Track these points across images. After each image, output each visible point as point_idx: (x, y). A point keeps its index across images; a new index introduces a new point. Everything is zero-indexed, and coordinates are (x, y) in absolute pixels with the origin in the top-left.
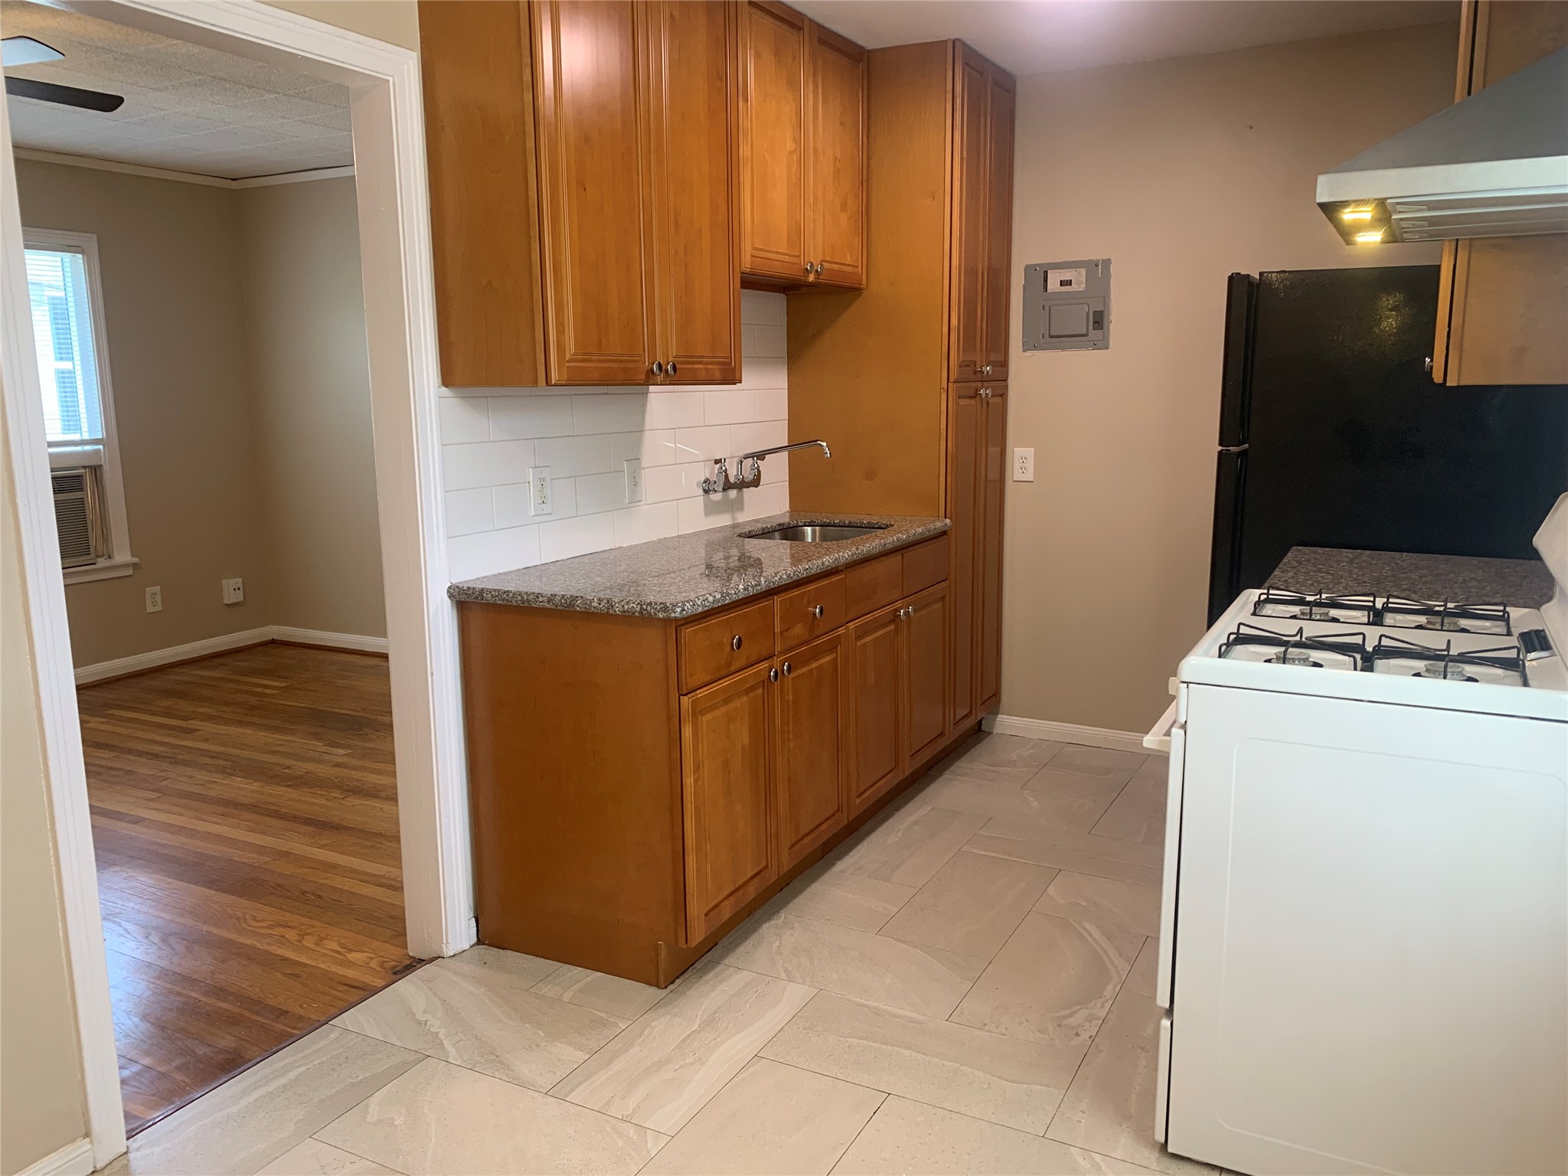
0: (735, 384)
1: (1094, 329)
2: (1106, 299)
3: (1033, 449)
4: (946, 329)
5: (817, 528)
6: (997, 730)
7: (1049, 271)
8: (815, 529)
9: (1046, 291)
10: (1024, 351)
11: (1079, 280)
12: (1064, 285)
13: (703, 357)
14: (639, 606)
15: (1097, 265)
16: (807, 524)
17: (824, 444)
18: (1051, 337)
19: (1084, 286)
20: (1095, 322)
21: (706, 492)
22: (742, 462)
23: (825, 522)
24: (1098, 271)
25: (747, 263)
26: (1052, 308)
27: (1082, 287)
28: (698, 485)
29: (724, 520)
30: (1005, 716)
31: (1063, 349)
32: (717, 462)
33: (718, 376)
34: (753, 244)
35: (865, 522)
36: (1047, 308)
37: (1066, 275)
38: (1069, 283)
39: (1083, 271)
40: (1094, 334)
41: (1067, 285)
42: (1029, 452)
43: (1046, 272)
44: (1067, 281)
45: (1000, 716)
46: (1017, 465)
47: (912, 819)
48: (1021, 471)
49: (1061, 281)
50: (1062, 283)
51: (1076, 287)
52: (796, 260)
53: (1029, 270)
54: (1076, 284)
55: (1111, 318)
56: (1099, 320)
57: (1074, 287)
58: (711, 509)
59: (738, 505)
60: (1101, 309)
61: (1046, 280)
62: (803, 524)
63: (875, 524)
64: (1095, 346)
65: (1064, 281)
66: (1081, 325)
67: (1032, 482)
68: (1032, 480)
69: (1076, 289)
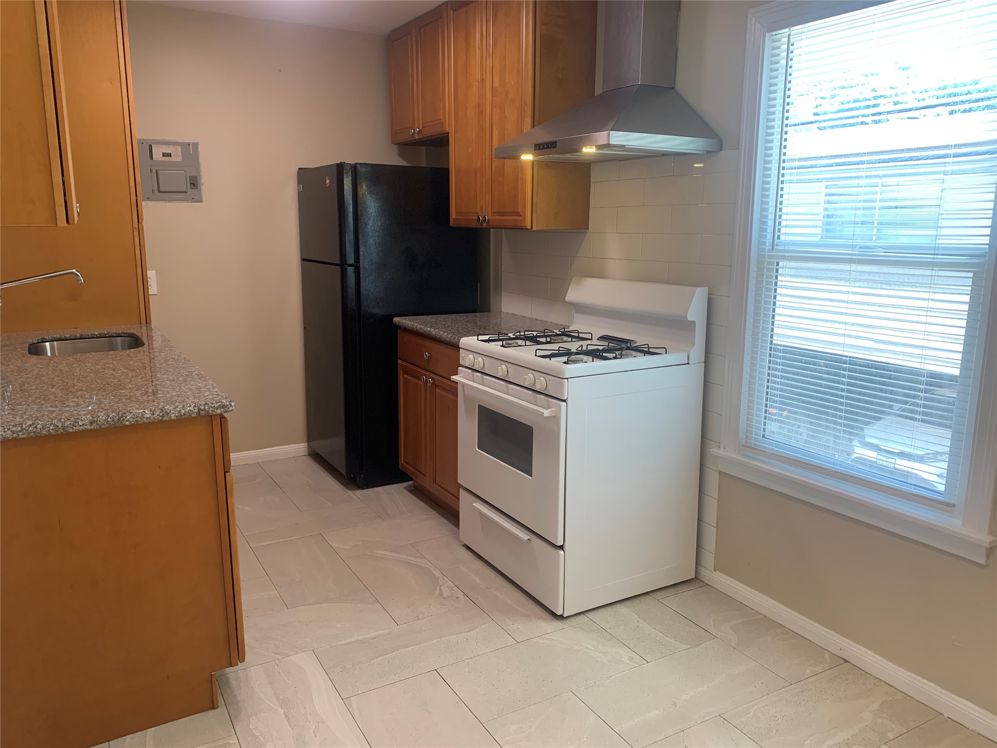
1: (191, 188)
2: (197, 168)
7: (153, 145)
9: (152, 159)
11: (177, 156)
12: (166, 157)
15: (189, 145)
18: (160, 192)
20: (191, 184)
23: (65, 337)
24: (191, 150)
26: (159, 172)
27: (180, 159)
31: (170, 201)
36: (154, 172)
37: (167, 150)
38: (170, 155)
39: (179, 148)
40: (192, 192)
41: (168, 156)
42: (154, 272)
43: (151, 145)
44: (168, 153)
49: (163, 153)
50: (164, 155)
51: (175, 158)
54: (175, 156)
55: (202, 182)
56: (194, 183)
57: (173, 159)
60: (195, 175)
61: (151, 151)
64: (193, 200)
65: (165, 153)
66: (184, 185)
67: (156, 295)
68: (156, 293)
69: (175, 160)
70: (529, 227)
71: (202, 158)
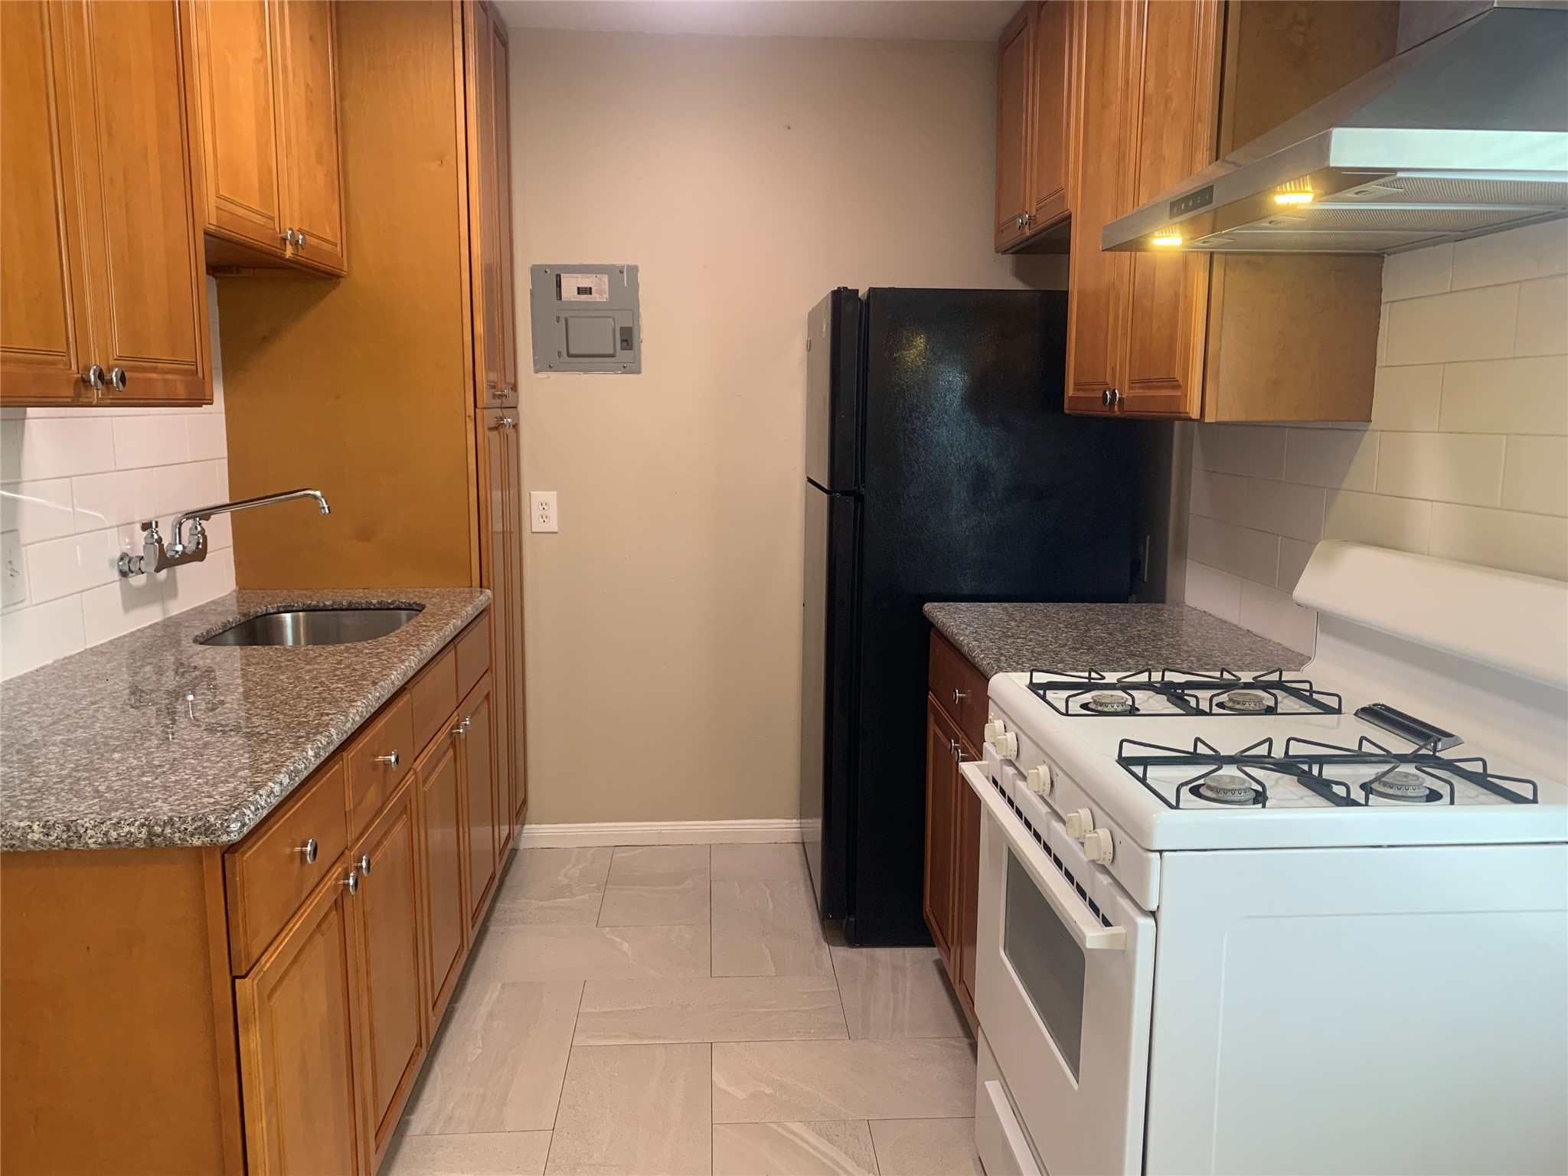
0: (201, 406)
1: (622, 349)
2: (634, 311)
3: (555, 493)
4: (468, 338)
5: (301, 614)
6: (524, 844)
7: (562, 275)
8: (299, 616)
9: (561, 299)
10: (536, 372)
11: (602, 293)
12: (582, 293)
13: (158, 361)
14: (144, 830)
15: (622, 272)
16: (282, 609)
17: (318, 493)
18: (569, 355)
19: (607, 296)
20: (622, 341)
21: (124, 574)
22: (181, 524)
23: (309, 605)
24: (624, 279)
25: (210, 217)
26: (569, 320)
27: (605, 298)
28: (111, 564)
29: (150, 616)
30: (533, 826)
31: (586, 371)
32: (146, 526)
33: (181, 392)
34: (217, 190)
35: (374, 601)
36: (563, 321)
37: (585, 282)
38: (589, 291)
39: (605, 278)
40: (623, 355)
41: (586, 294)
42: (551, 497)
43: (559, 275)
44: (586, 288)
45: (526, 826)
46: (536, 512)
48: (542, 521)
49: (578, 288)
50: (580, 291)
51: (598, 296)
52: (270, 224)
53: (537, 271)
54: (597, 293)
55: (642, 336)
56: (628, 339)
57: (596, 297)
58: (133, 600)
59: (169, 590)
60: (630, 325)
61: (559, 285)
62: (275, 610)
63: (390, 604)
64: (625, 370)
65: (582, 288)
66: (606, 343)
67: (557, 533)
68: (557, 531)
69: (597, 300)
70: (1195, 414)
71: (642, 294)
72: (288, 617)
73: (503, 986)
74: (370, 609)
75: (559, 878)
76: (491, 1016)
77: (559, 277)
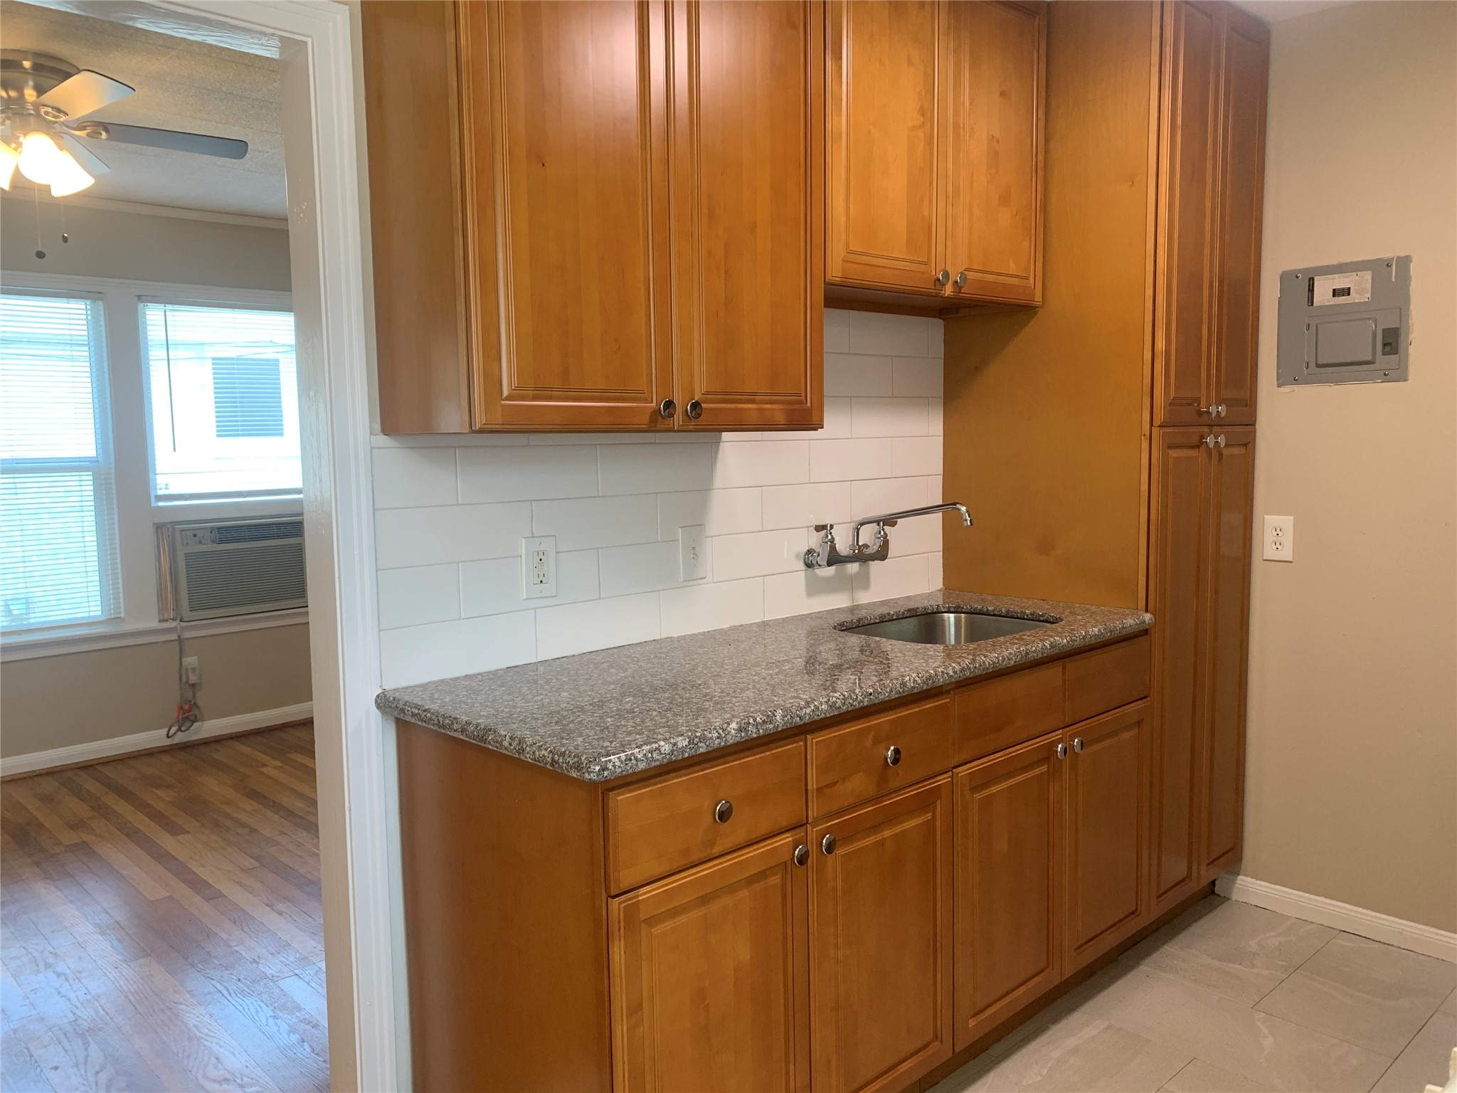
0: (817, 430)
1: (1384, 354)
2: (1402, 310)
3: (1292, 518)
4: (1148, 355)
6: (1236, 896)
7: (1315, 278)
8: (960, 617)
9: (1312, 305)
10: (1279, 386)
11: (1361, 287)
12: (1339, 296)
13: (754, 394)
15: (1389, 265)
16: (952, 610)
18: (1318, 366)
19: (1369, 295)
20: (1385, 345)
21: (809, 565)
22: (858, 529)
23: (976, 609)
24: (1391, 273)
25: (836, 271)
26: (1320, 326)
27: (1366, 297)
28: (797, 556)
29: (838, 601)
30: (1249, 879)
31: (1337, 382)
32: (819, 528)
34: (847, 244)
35: (1028, 612)
36: (1313, 328)
37: (1341, 282)
38: (1346, 292)
39: (1368, 276)
40: (1383, 361)
41: (1343, 295)
42: (1287, 522)
43: (1313, 279)
44: (1343, 289)
45: (1240, 877)
46: (1269, 536)
47: (1072, 1042)
48: (1275, 547)
49: (1334, 290)
50: (1335, 293)
51: (1357, 296)
52: (922, 268)
53: (1287, 278)
54: (1357, 293)
55: (1411, 337)
56: (1392, 342)
57: (1354, 298)
60: (1397, 326)
61: (1311, 289)
62: (946, 610)
63: (1041, 616)
64: (1386, 377)
65: (1339, 289)
66: (1364, 348)
67: (1291, 562)
68: (1291, 560)
69: (1357, 301)
71: (1415, 288)
72: (952, 616)
73: (1110, 1027)
74: (1024, 619)
75: (1251, 943)
76: (1076, 1051)
77: (1311, 280)
